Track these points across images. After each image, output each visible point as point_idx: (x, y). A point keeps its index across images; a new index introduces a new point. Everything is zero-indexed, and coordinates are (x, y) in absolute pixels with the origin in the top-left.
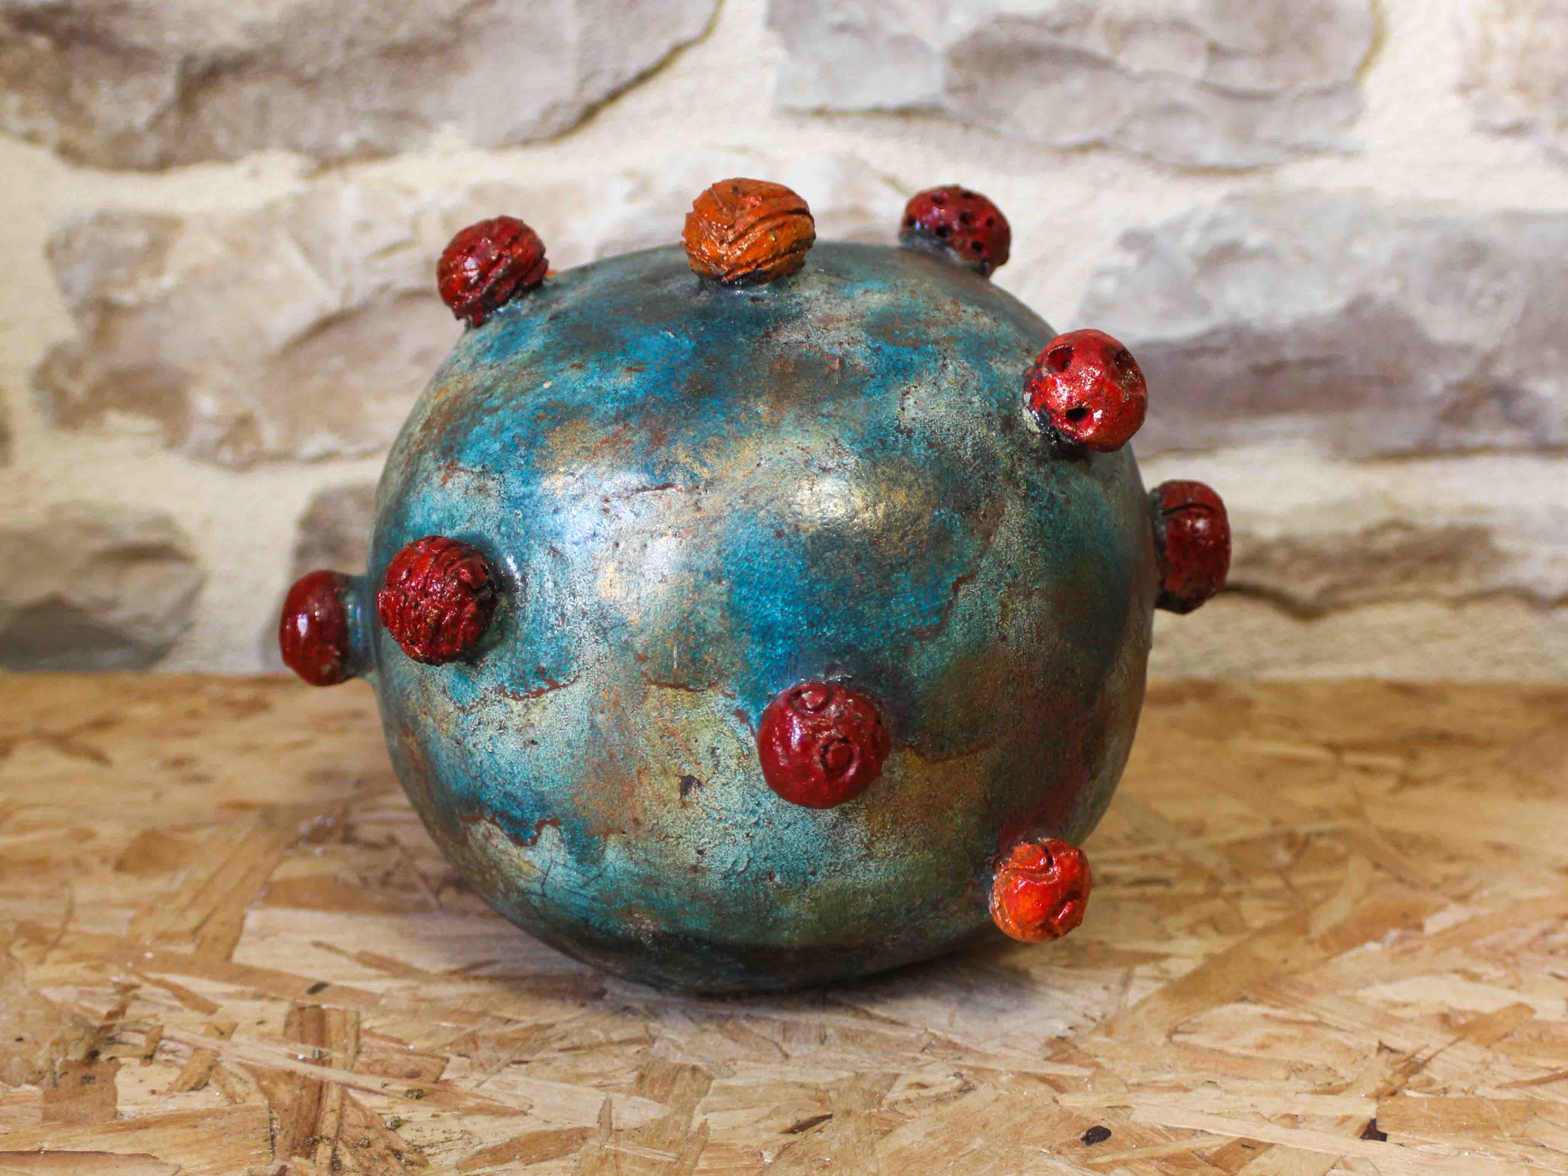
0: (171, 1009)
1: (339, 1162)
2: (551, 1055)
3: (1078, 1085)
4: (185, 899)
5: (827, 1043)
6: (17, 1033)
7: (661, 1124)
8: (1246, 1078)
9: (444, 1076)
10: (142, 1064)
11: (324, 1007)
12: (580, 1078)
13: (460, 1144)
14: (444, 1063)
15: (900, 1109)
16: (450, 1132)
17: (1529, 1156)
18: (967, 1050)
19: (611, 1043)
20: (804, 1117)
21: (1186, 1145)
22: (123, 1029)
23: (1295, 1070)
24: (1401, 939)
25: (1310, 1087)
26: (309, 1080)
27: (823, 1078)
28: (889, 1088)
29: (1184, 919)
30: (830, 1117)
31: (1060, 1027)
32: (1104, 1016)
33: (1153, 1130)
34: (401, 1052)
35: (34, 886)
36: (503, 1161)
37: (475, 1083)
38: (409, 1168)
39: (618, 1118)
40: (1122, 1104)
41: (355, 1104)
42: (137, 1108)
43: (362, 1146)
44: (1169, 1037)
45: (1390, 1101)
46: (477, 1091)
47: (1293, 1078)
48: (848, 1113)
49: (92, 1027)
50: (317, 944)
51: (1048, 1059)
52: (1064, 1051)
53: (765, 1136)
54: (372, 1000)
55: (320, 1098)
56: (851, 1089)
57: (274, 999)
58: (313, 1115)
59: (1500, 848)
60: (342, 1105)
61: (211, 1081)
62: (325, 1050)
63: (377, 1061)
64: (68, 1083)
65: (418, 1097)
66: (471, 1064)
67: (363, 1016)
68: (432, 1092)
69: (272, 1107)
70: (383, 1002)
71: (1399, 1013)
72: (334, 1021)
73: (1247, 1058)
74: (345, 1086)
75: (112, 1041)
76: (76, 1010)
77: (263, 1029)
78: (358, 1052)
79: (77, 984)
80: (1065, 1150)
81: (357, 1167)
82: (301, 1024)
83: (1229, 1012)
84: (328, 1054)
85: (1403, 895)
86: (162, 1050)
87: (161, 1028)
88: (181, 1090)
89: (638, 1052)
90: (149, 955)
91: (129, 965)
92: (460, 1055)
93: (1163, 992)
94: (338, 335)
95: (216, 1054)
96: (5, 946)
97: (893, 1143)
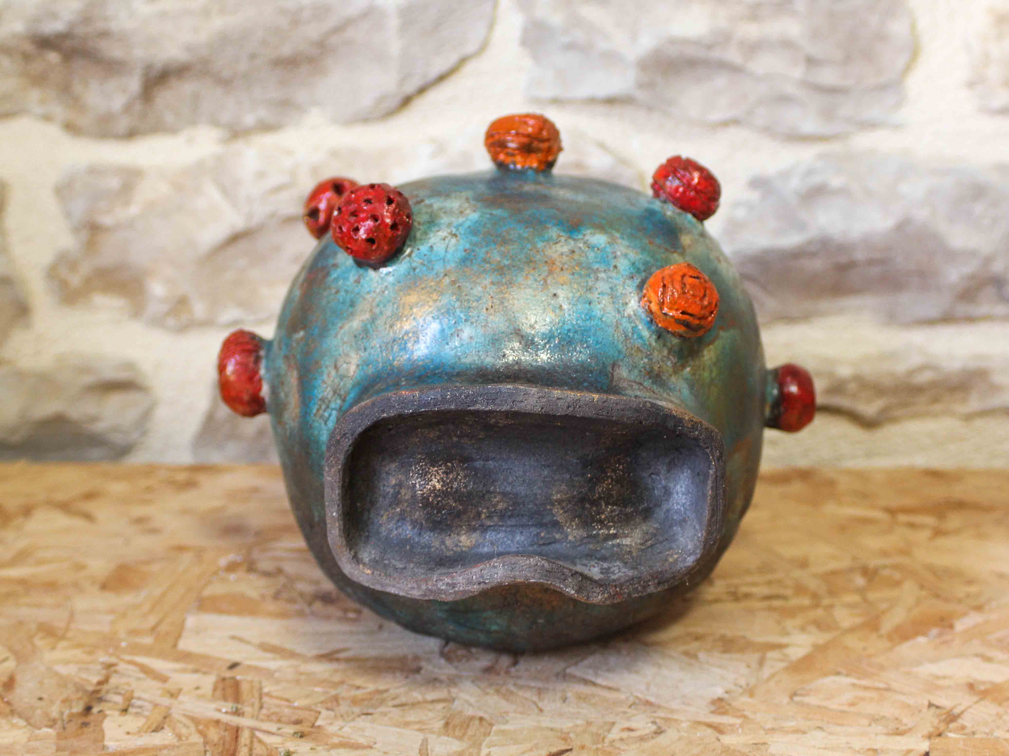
0: (139, 679)
2: (386, 709)
3: (732, 729)
4: (146, 608)
5: (567, 702)
6: (38, 694)
7: (460, 754)
8: (842, 725)
9: (318, 723)
10: (121, 715)
11: (239, 677)
12: (407, 724)
14: (317, 714)
15: (617, 744)
18: (659, 707)
19: (426, 702)
20: (555, 750)
22: (108, 692)
23: (874, 720)
24: (940, 635)
25: (885, 731)
26: (230, 725)
27: (566, 725)
28: (609, 731)
29: (798, 621)
30: (571, 750)
31: (719, 692)
32: (748, 685)
35: (49, 600)
37: (339, 727)
39: (432, 751)
40: (762, 741)
41: (260, 741)
42: (117, 743)
44: (791, 698)
45: (937, 740)
46: (340, 733)
47: (873, 725)
48: (583, 747)
49: (87, 691)
50: (233, 638)
51: (713, 712)
52: (723, 707)
54: (269, 674)
55: (237, 737)
56: (584, 732)
57: (205, 673)
58: (232, 748)
60: (252, 742)
61: (165, 726)
62: (239, 706)
63: (273, 714)
64: (72, 727)
65: (301, 737)
66: (335, 716)
67: (265, 683)
68: (310, 733)
69: (206, 743)
70: (277, 675)
71: (941, 682)
72: (245, 687)
73: (842, 712)
74: (253, 730)
75: (101, 700)
76: (77, 680)
77: (200, 692)
78: (261, 707)
79: (77, 663)
82: (224, 689)
83: (829, 681)
84: (241, 709)
85: (941, 607)
86: (133, 706)
87: (132, 691)
88: (146, 732)
89: (444, 708)
90: (123, 644)
91: (111, 650)
92: (328, 709)
93: (786, 669)
94: (242, 245)
95: (169, 708)
96: (30, 638)
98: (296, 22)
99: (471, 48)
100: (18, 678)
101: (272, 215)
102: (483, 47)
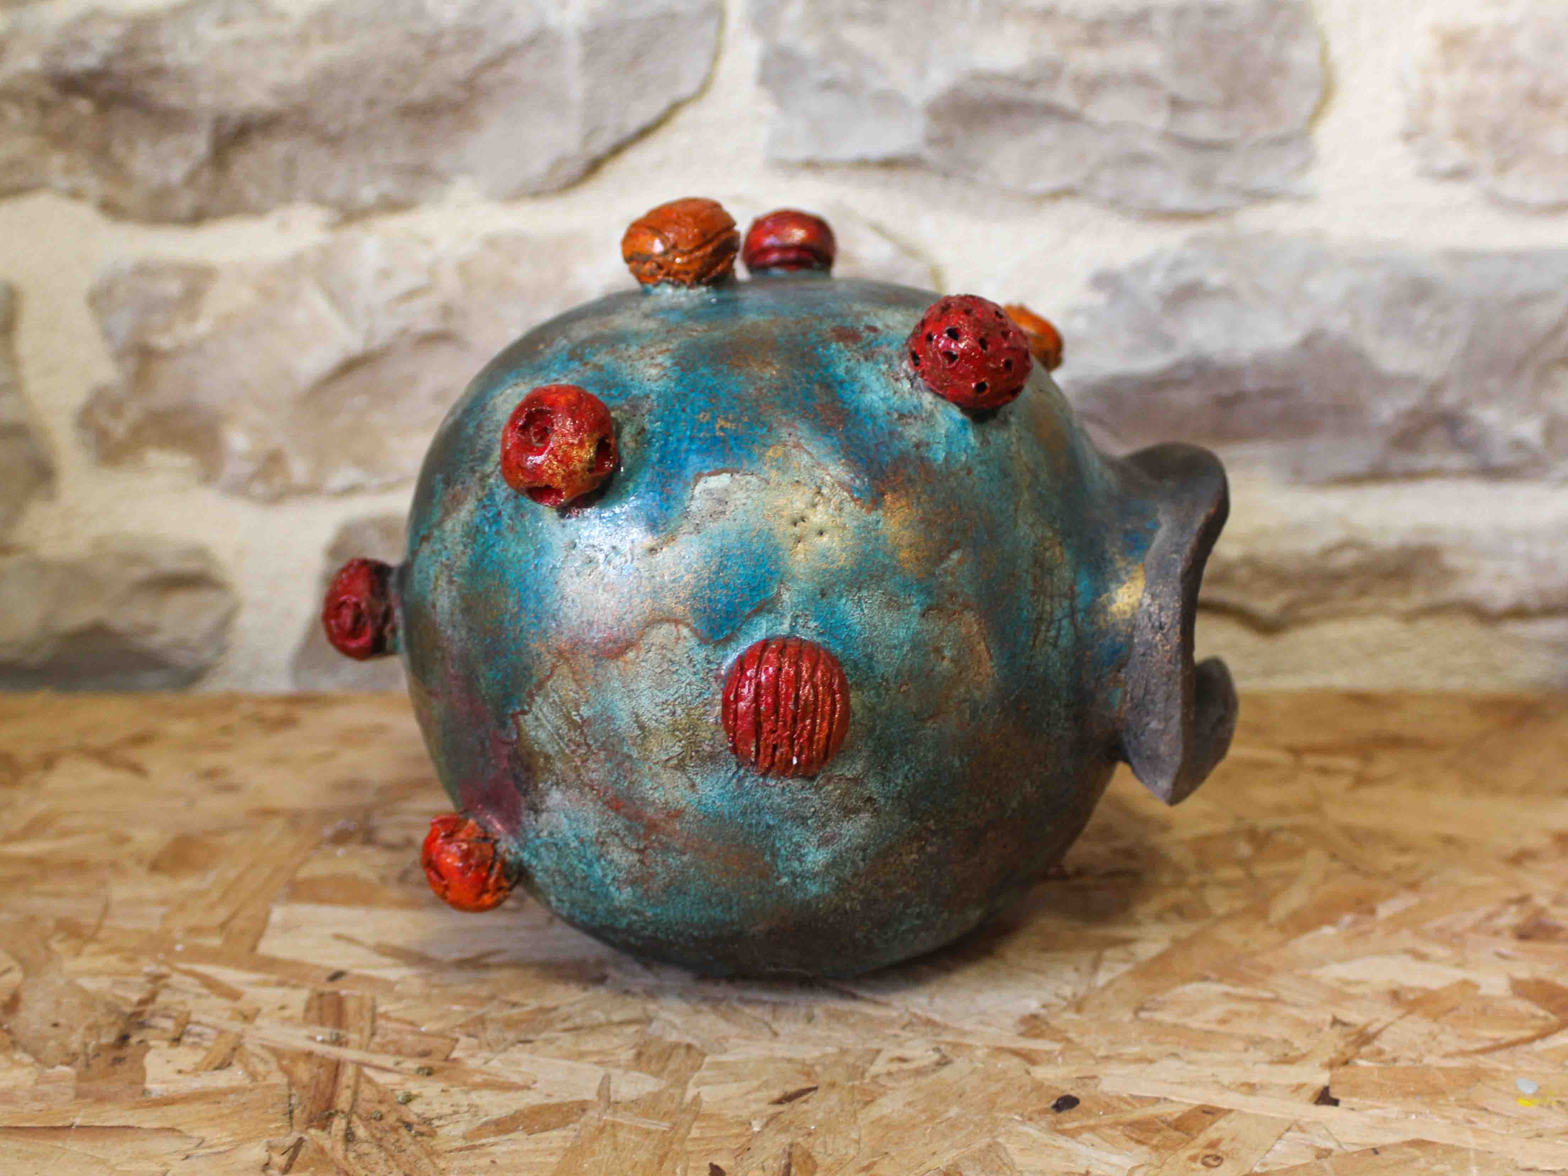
0: (199, 996)
1: (353, 1134)
2: (553, 1035)
3: (1049, 1058)
4: (215, 896)
5: (813, 1022)
6: (53, 1018)
7: (656, 1097)
8: (1207, 1051)
9: (455, 1054)
10: (171, 1046)
11: (343, 992)
12: (582, 1055)
13: (467, 1116)
14: (453, 1043)
15: (883, 1081)
16: (458, 1105)
17: (1473, 1119)
18: (946, 1028)
19: (610, 1023)
20: (791, 1089)
21: (1151, 1111)
22: (153, 1014)
23: (1254, 1042)
24: (1355, 923)
25: (1268, 1058)
26: (327, 1059)
27: (810, 1053)
28: (872, 1062)
29: (1153, 907)
30: (815, 1089)
31: (1033, 1005)
32: (1075, 996)
33: (1120, 1098)
34: (413, 1033)
35: (73, 886)
36: (508, 1131)
37: (482, 1061)
38: (419, 1138)
39: (616, 1092)
40: (1090, 1074)
41: (370, 1081)
42: (164, 1086)
43: (375, 1119)
44: (1136, 1012)
45: (1342, 1070)
46: (484, 1068)
47: (1251, 1049)
48: (833, 1085)
49: (124, 1013)
50: (339, 937)
51: (1022, 1035)
52: (1037, 1027)
53: (754, 1107)
54: (388, 986)
55: (336, 1076)
56: (836, 1063)
57: (295, 987)
58: (329, 1090)
59: (1449, 840)
61: (235, 1062)
62: (342, 1032)
63: (390, 1042)
64: (99, 1064)
65: (429, 1074)
66: (479, 1044)
67: (380, 1000)
68: (442, 1069)
69: (290, 1085)
70: (398, 988)
71: (1352, 990)
72: (351, 1006)
73: (1208, 1032)
74: (360, 1065)
75: (142, 1026)
76: (109, 998)
77: (287, 1013)
78: (373, 1034)
79: (110, 974)
80: (1036, 1117)
81: (370, 1139)
82: (321, 1009)
83: (1192, 989)
84: (344, 1037)
85: (1359, 885)
86: (189, 1034)
87: (189, 1013)
88: (206, 1070)
89: (637, 1032)
90: (179, 947)
91: (161, 956)
92: (469, 1035)
93: (1130, 973)
94: (361, 376)
95: (240, 1036)
96: (45, 940)
97: (874, 1112)
98: (432, 52)
99: (686, 88)
100: (25, 995)
101: (404, 332)
102: (704, 87)
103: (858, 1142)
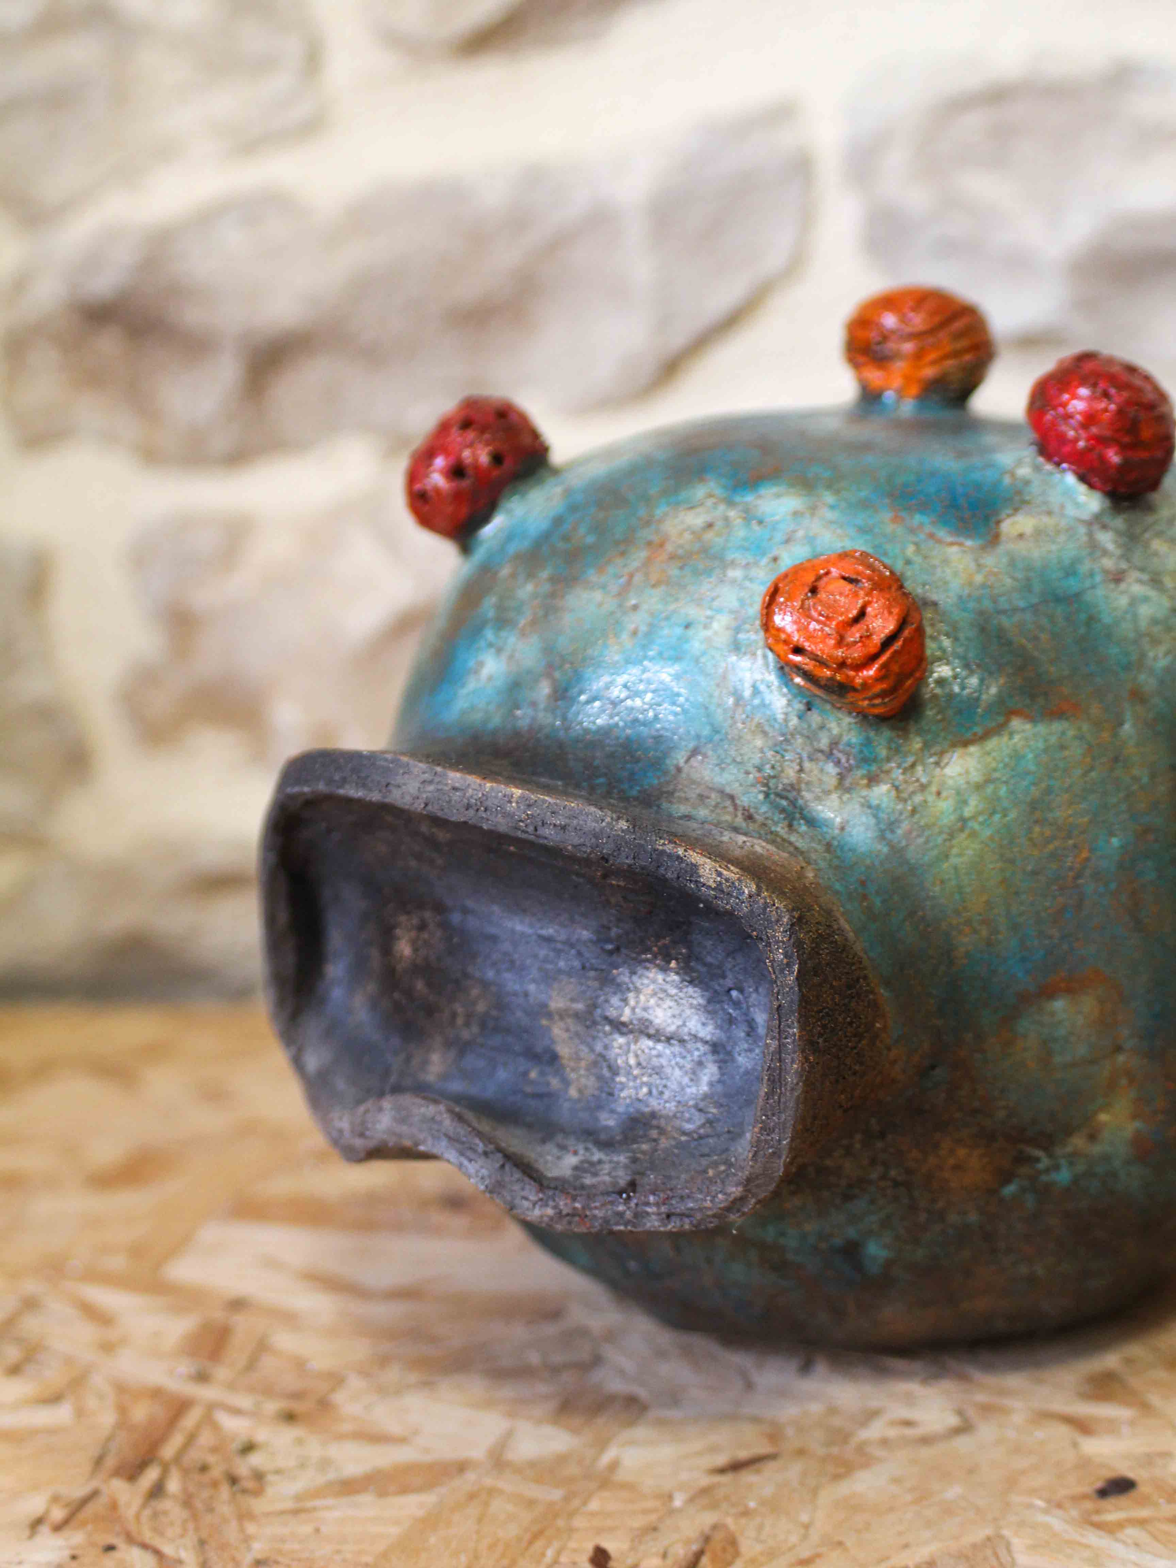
1: (162, 1487)
3: (1112, 1427)
9: (332, 1398)
11: (236, 1323)
13: (313, 1471)
14: (339, 1383)
15: (872, 1449)
16: (307, 1458)
19: (545, 1367)
20: (743, 1454)
26: (175, 1397)
28: (865, 1424)
30: (775, 1456)
34: (295, 1371)
37: (364, 1406)
38: (240, 1496)
41: (215, 1425)
43: (197, 1470)
46: (362, 1415)
51: (1083, 1396)
53: (684, 1476)
54: (291, 1317)
55: (177, 1417)
56: (817, 1425)
57: (185, 1313)
58: (161, 1433)
60: (199, 1426)
61: (68, 1396)
62: (211, 1367)
63: (263, 1380)
65: (289, 1419)
66: (369, 1387)
67: (274, 1331)
68: (309, 1415)
69: (119, 1425)
72: (236, 1338)
74: (211, 1407)
77: (158, 1344)
80: (1067, 1503)
81: (179, 1494)
82: (200, 1340)
84: (211, 1371)
86: (34, 1362)
87: (44, 1340)
88: (28, 1404)
89: (574, 1378)
91: (48, 1274)
92: (363, 1375)
95: (89, 1367)
97: (844, 1488)
103: (807, 1527)
